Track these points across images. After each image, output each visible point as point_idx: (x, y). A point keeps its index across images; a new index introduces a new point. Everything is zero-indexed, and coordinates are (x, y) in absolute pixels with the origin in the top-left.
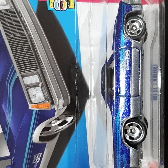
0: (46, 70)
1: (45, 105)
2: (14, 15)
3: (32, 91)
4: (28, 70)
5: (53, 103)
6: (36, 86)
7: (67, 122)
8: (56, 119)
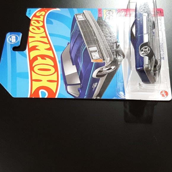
0: (101, 45)
1: (100, 60)
4: (92, 44)
5: (104, 60)
6: (96, 51)
7: (112, 69)
8: (105, 67)
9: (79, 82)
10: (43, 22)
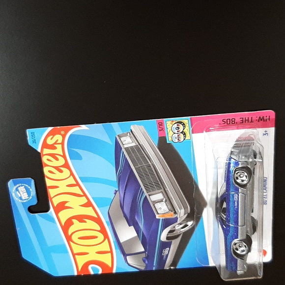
0: (168, 189)
1: (169, 214)
2: (139, 150)
3: (158, 206)
4: (153, 190)
5: (175, 213)
6: (162, 201)
7: (188, 225)
8: (179, 224)
9: (143, 250)
10: (64, 156)
